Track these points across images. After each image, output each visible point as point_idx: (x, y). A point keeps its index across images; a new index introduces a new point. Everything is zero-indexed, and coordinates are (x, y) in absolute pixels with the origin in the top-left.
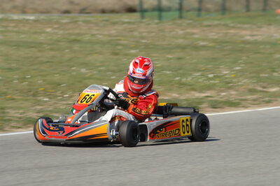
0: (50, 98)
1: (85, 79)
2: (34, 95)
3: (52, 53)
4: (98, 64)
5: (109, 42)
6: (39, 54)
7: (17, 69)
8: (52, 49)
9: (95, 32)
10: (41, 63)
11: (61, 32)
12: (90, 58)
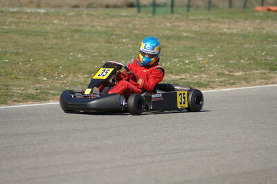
0: (48, 78)
1: (80, 62)
2: (35, 75)
3: (55, 41)
4: (93, 50)
5: (105, 32)
6: (44, 42)
7: (23, 53)
8: (56, 38)
9: (95, 24)
10: (45, 49)
11: (66, 23)
12: (86, 45)
